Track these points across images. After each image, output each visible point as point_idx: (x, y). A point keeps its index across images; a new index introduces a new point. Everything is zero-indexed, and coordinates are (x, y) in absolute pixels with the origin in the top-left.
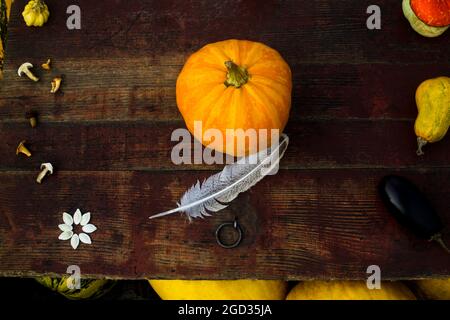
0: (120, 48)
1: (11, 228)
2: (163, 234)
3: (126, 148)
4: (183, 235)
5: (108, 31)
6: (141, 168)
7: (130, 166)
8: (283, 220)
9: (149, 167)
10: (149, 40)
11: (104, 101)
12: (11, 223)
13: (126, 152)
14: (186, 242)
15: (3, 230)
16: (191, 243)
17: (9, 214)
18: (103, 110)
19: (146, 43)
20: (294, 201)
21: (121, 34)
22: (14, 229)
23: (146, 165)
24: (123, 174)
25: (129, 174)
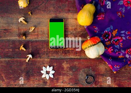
0: (43, 11)
1: (4, 80)
2: (61, 81)
3: (47, 50)
4: (68, 81)
5: (38, 3)
6: (52, 57)
7: (49, 56)
8: (103, 75)
9: (56, 57)
10: (54, 8)
11: (38, 32)
12: (4, 78)
13: (47, 52)
14: (69, 84)
15: (1, 81)
16: (71, 84)
17: (3, 75)
18: (38, 35)
19: (53, 9)
20: (106, 69)
21: (43, 5)
22: (5, 81)
23: (54, 56)
24: (46, 60)
25: (48, 60)
